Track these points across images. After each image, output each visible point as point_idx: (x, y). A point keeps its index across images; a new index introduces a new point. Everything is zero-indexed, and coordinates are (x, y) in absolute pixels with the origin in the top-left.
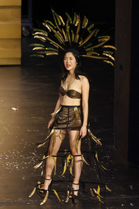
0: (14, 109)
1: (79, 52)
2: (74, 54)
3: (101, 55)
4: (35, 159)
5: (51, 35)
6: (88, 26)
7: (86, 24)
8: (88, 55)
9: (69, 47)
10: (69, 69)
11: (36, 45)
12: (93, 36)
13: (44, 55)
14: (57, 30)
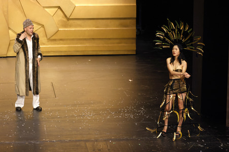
0: (131, 80)
1: (182, 46)
2: (179, 47)
3: (195, 49)
4: (143, 112)
5: (166, 35)
6: (188, 30)
7: (187, 28)
8: (188, 48)
9: (176, 42)
10: (175, 55)
11: (157, 41)
12: (191, 36)
13: (162, 47)
14: (170, 31)
